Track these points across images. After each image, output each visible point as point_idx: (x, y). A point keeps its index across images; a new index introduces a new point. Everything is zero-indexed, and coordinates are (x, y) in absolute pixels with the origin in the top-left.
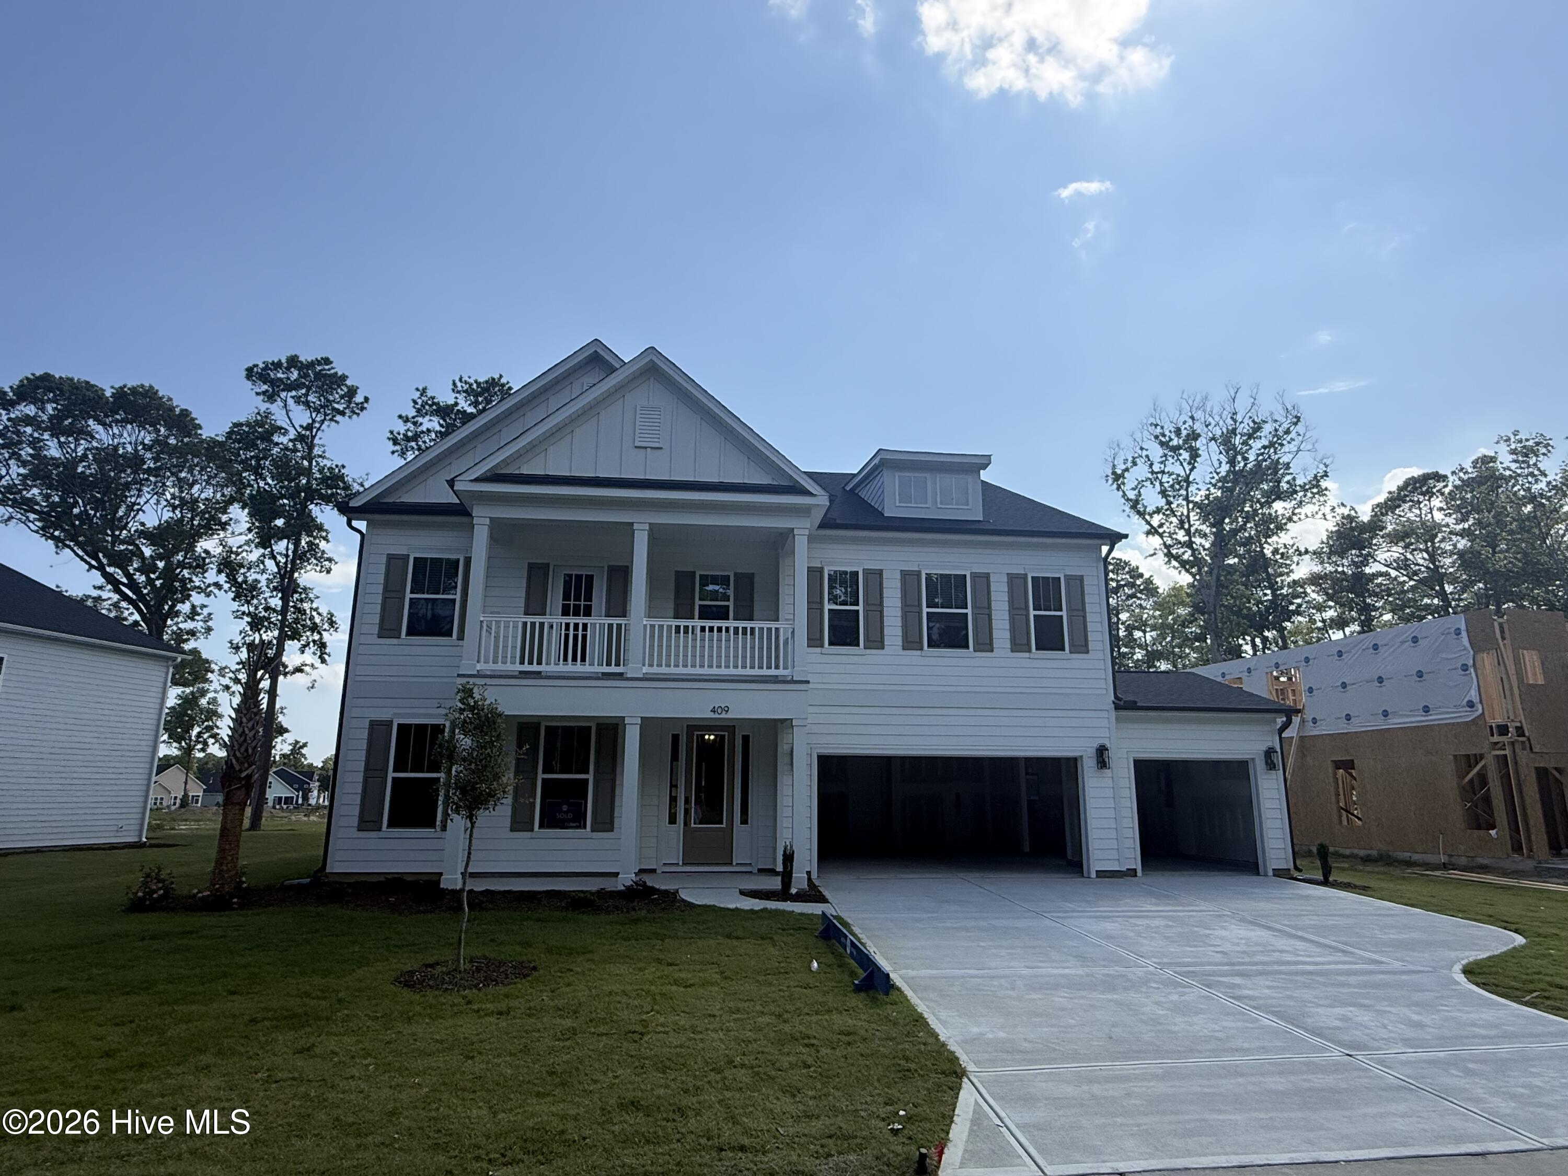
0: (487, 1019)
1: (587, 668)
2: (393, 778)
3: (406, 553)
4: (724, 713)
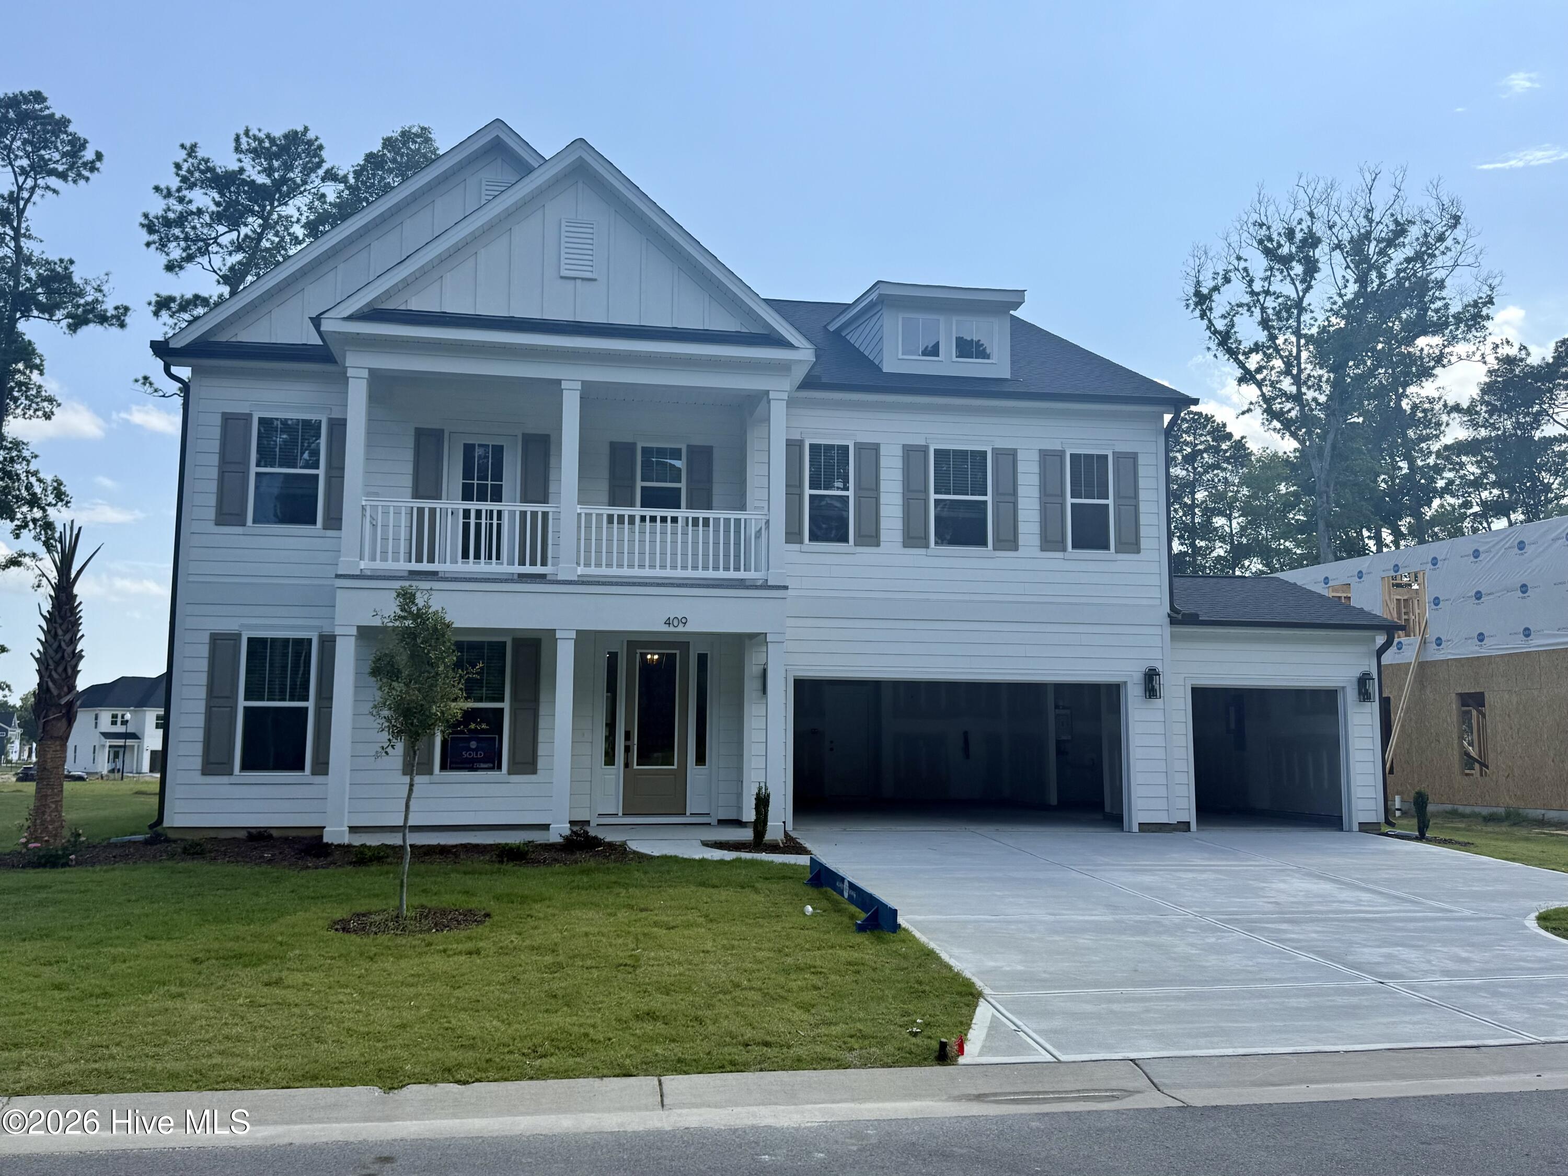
0: (456, 958)
1: (504, 568)
2: (246, 708)
3: (248, 412)
4: (681, 625)
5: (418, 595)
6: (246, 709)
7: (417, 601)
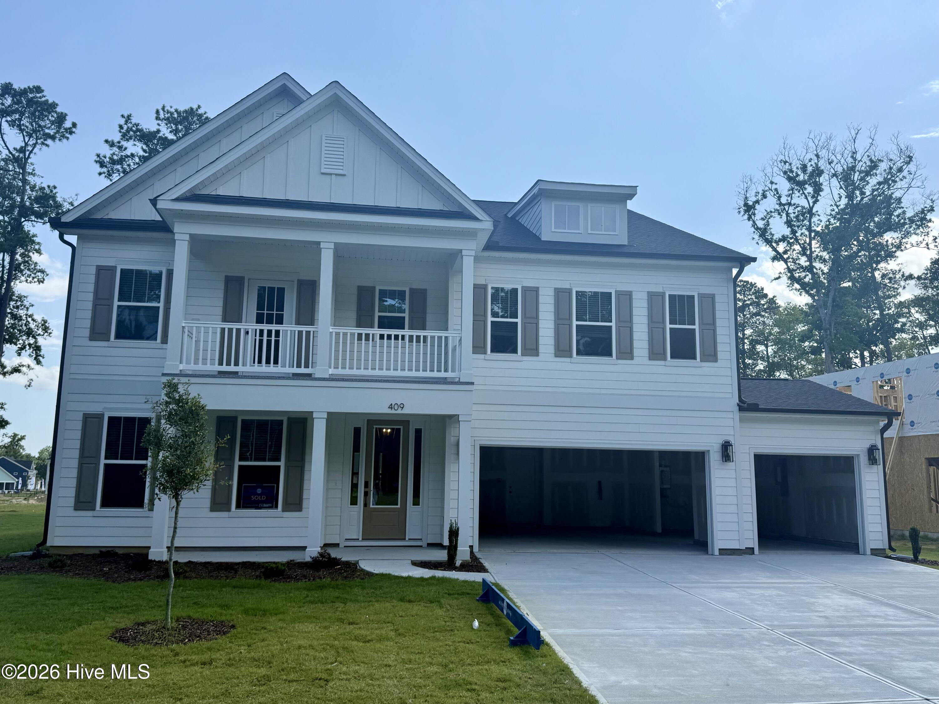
1: (279, 369)
3: (114, 265)
4: (400, 409)
5: (180, 386)
6: (106, 465)
7: (179, 390)
